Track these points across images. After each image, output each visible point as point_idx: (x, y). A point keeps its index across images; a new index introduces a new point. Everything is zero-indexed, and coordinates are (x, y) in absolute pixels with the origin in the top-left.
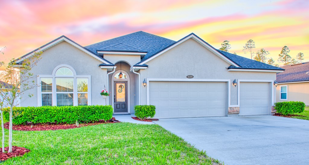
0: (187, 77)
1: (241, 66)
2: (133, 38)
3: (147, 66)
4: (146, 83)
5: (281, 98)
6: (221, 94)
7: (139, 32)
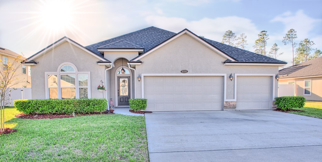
0: (181, 72)
1: (237, 60)
2: (142, 34)
3: (141, 62)
4: (141, 78)
5: (305, 93)
6: (218, 89)
7: (150, 28)
